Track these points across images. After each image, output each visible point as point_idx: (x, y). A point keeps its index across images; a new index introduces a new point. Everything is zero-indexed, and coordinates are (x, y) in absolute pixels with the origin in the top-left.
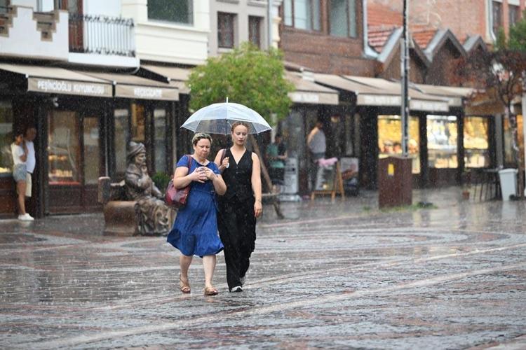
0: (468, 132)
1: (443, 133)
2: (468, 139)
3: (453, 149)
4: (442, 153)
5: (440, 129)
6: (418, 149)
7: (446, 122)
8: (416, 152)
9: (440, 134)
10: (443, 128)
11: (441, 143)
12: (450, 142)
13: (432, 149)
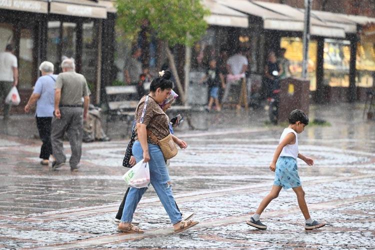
0: (359, 55)
1: (338, 55)
2: (360, 62)
3: (346, 70)
4: (335, 73)
5: (335, 52)
6: (315, 69)
7: (341, 45)
8: (314, 71)
9: (335, 56)
10: (338, 51)
11: (335, 64)
12: (343, 63)
13: (328, 69)
